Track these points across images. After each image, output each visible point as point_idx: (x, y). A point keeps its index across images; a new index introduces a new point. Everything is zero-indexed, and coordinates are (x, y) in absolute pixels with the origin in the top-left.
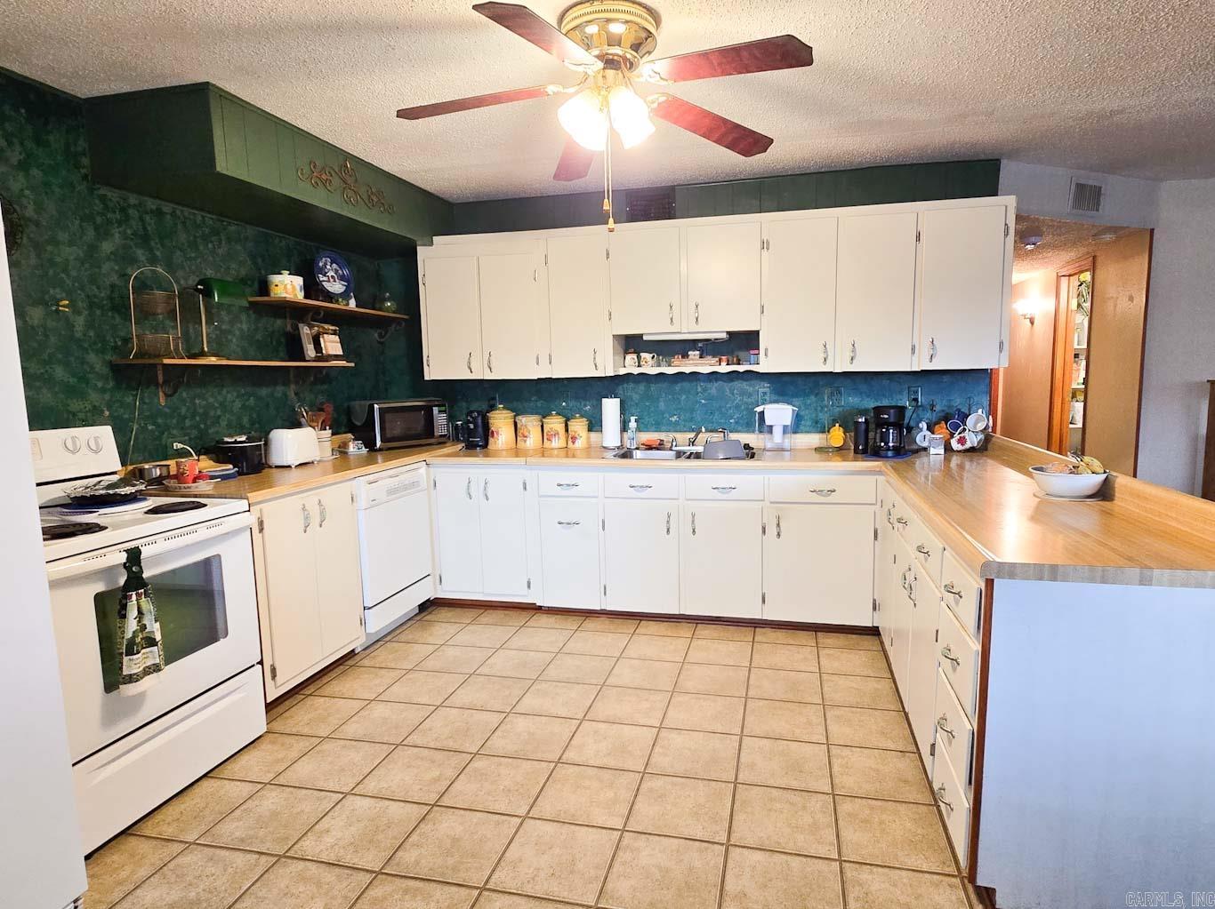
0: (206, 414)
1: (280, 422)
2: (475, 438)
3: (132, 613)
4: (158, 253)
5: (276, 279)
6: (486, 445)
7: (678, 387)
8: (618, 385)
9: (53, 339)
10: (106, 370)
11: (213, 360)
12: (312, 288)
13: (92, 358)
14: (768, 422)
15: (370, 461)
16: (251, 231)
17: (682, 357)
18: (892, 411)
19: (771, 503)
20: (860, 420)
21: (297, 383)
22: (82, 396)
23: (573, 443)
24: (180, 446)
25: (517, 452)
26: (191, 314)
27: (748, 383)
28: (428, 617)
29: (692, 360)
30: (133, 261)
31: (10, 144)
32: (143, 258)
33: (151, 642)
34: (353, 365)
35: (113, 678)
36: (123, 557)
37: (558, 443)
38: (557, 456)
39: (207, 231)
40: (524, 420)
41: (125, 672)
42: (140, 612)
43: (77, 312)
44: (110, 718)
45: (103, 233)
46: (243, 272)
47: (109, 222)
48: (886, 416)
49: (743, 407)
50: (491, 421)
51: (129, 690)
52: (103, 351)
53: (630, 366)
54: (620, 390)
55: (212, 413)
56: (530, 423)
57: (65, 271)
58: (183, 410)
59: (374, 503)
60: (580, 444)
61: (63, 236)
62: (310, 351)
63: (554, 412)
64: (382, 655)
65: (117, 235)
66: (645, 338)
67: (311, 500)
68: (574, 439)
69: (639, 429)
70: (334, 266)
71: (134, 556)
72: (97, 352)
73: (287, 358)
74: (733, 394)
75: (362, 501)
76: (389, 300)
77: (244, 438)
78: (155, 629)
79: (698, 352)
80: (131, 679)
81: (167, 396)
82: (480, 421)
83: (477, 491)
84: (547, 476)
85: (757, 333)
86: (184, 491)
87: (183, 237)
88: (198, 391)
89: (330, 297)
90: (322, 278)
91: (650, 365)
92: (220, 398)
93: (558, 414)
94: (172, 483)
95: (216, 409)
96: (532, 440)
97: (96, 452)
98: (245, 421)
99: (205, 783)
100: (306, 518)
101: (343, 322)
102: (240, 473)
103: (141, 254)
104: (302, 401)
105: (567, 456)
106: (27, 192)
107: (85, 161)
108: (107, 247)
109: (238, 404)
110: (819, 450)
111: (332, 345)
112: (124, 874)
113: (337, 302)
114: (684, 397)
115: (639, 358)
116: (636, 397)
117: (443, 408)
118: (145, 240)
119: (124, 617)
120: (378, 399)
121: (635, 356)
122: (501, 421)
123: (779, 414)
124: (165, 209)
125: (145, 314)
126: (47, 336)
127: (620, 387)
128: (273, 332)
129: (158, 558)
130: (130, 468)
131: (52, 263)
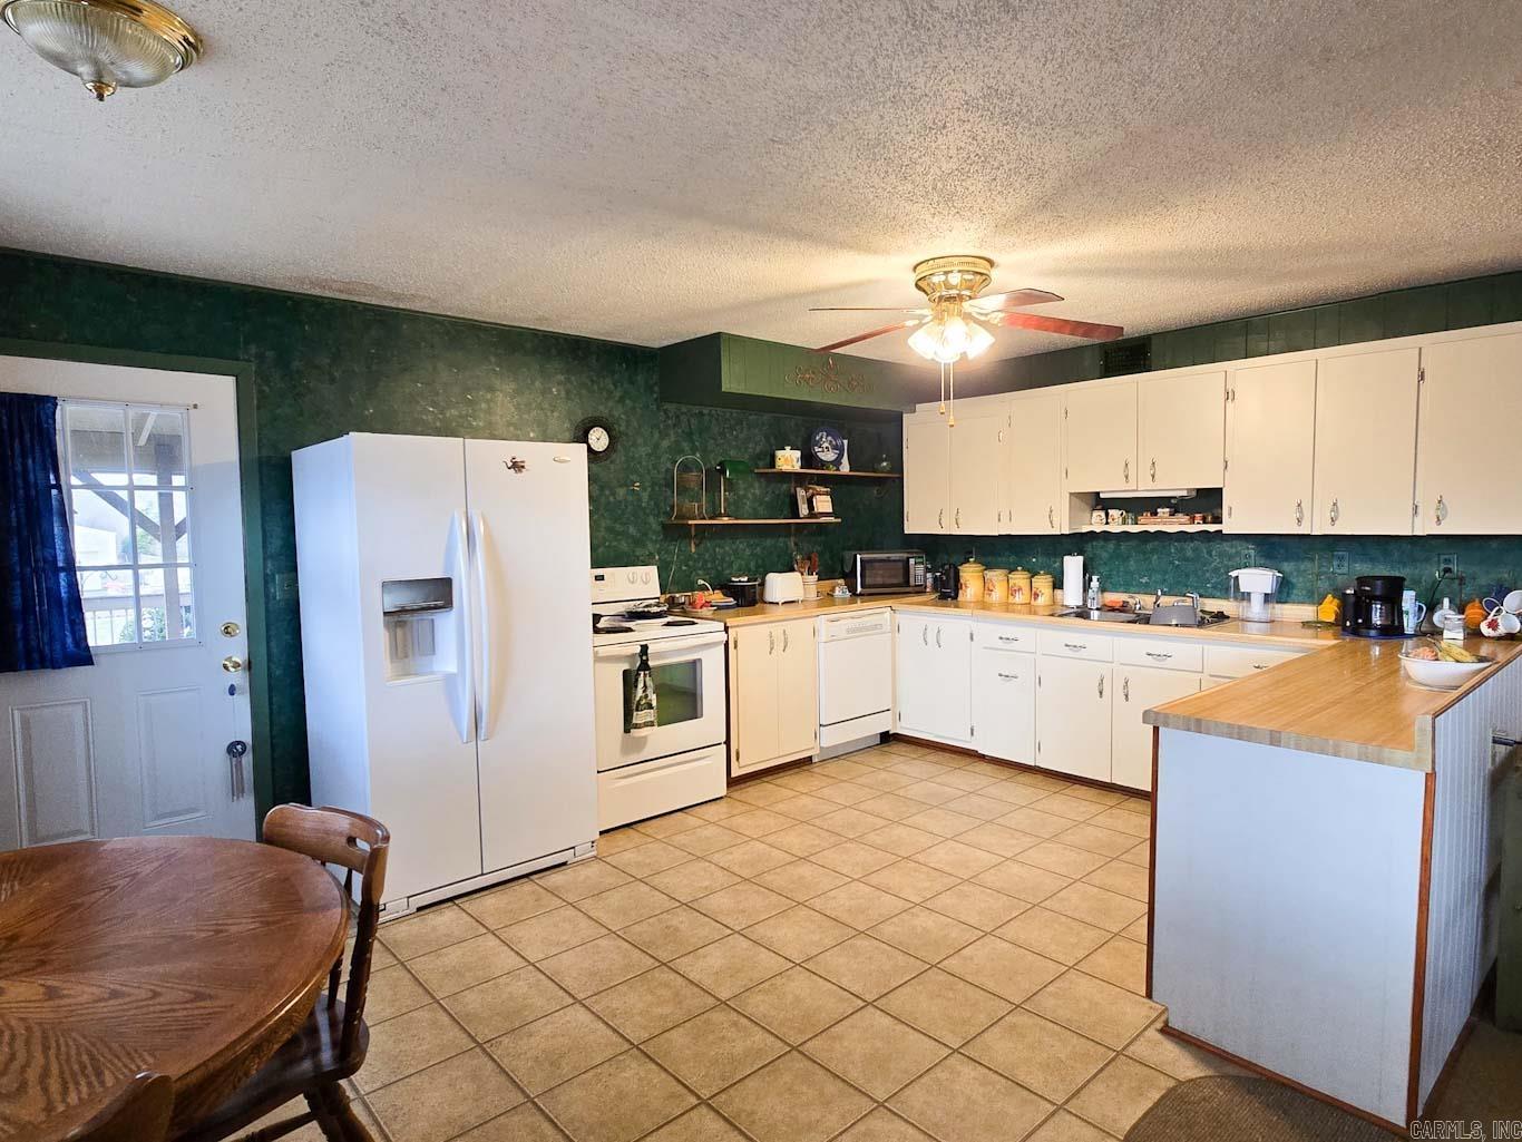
0: (723, 559)
1: (780, 567)
2: (948, 591)
3: (641, 685)
4: (697, 444)
5: (779, 453)
6: (956, 597)
7: (1149, 546)
8: (1087, 542)
9: (630, 508)
10: (659, 528)
11: (726, 520)
12: (809, 459)
13: (651, 519)
14: (1243, 589)
15: (852, 602)
16: (766, 417)
17: (1151, 515)
18: (1379, 582)
19: (1211, 676)
20: (1348, 592)
21: (795, 535)
22: (644, 546)
23: (1035, 599)
24: (702, 582)
25: (983, 605)
26: (712, 487)
27: (1229, 544)
28: (886, 749)
29: (1161, 517)
30: (681, 452)
31: (616, 387)
32: (687, 448)
33: (650, 707)
34: (839, 520)
35: (629, 725)
36: (638, 650)
37: (1020, 598)
38: (1019, 612)
39: (732, 422)
40: (990, 574)
41: (634, 721)
42: (645, 686)
43: (644, 489)
44: (626, 749)
45: (663, 435)
46: (758, 449)
47: (667, 426)
48: (1367, 588)
49: (1222, 571)
50: (961, 574)
51: (635, 732)
52: (658, 516)
53: (1096, 523)
54: (1088, 548)
55: (727, 559)
56: (996, 576)
57: (640, 463)
58: (707, 556)
59: (833, 639)
60: (1042, 601)
61: (640, 441)
62: (804, 510)
63: (1019, 568)
64: (832, 768)
65: (672, 436)
66: (1102, 496)
67: (777, 629)
68: (1036, 595)
69: (1103, 590)
70: (830, 438)
71: (644, 649)
72: (654, 515)
73: (790, 515)
74: (1211, 556)
75: (823, 636)
76: (886, 460)
77: (746, 579)
78: (653, 698)
79: (1168, 510)
80: (637, 726)
81: (697, 545)
82: (952, 575)
83: (931, 637)
84: (989, 629)
85: (1219, 491)
86: (694, 615)
87: (715, 429)
88: (718, 541)
89: (823, 465)
90: (817, 449)
91: (1117, 523)
92: (734, 547)
93: (1023, 570)
94: (689, 609)
95: (730, 555)
96: (998, 593)
97: (633, 582)
98: (752, 565)
99: (679, 814)
100: (772, 643)
101: (835, 484)
102: (738, 605)
103: (686, 446)
104: (799, 551)
105: (1030, 613)
106: (623, 416)
107: (656, 389)
108: (665, 443)
109: (748, 552)
110: (1306, 624)
111: (824, 504)
112: (621, 843)
113: (828, 468)
114: (1155, 557)
115: (1107, 515)
116: (1105, 555)
117: (920, 560)
118: (689, 435)
119: (636, 687)
120: (861, 550)
121: (1103, 514)
122: (970, 574)
123: (1257, 580)
124: (706, 411)
125: (683, 490)
126: (626, 506)
127: (1090, 545)
128: (779, 495)
129: (660, 655)
130: (668, 596)
131: (633, 458)
